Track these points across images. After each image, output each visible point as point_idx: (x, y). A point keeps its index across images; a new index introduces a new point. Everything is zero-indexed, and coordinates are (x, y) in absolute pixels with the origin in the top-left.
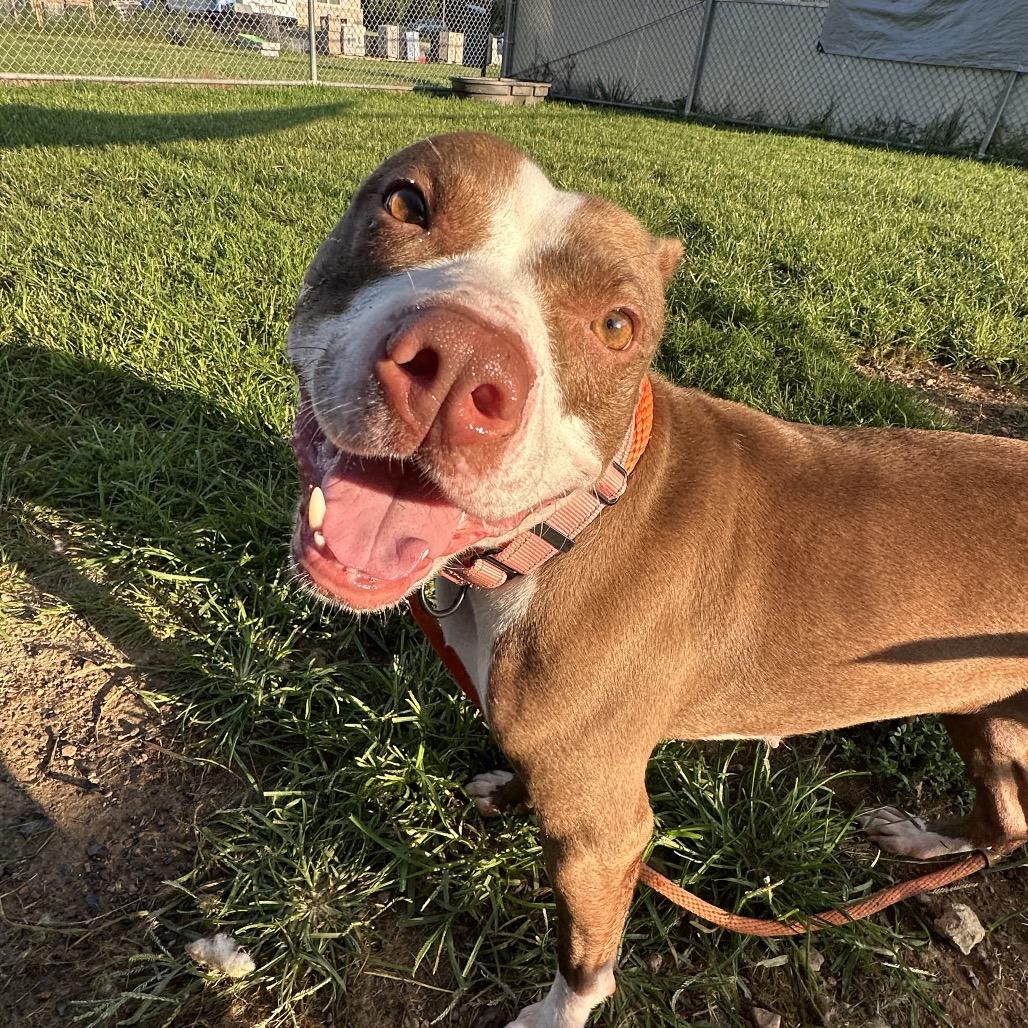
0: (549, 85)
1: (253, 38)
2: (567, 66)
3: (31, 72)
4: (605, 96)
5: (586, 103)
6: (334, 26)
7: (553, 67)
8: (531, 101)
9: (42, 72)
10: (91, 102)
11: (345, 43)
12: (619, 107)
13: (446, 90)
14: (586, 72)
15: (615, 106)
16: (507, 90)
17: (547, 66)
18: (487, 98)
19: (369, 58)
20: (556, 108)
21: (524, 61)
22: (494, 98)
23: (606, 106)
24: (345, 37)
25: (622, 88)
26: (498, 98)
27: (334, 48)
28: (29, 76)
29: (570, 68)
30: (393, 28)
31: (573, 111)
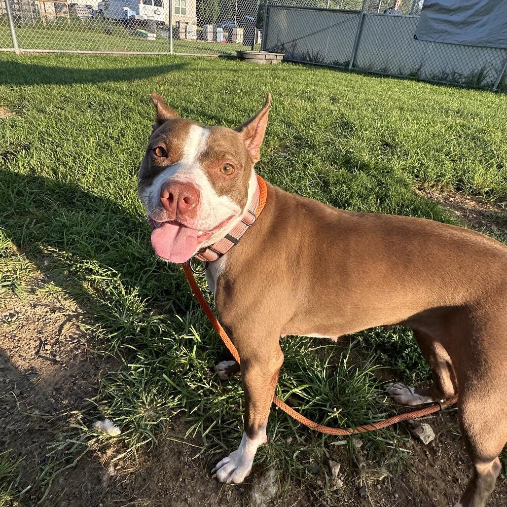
0: (284, 55)
1: (143, 31)
2: (292, 45)
3: (40, 49)
4: (311, 60)
5: (301, 63)
6: (182, 25)
7: (286, 46)
8: (275, 62)
9: (45, 49)
10: (67, 63)
11: (187, 33)
12: (317, 65)
13: (235, 57)
14: (301, 49)
15: (315, 65)
16: (263, 57)
17: (283, 45)
18: (253, 61)
19: (198, 41)
20: (286, 66)
21: (271, 43)
22: (256, 61)
23: (311, 64)
24: (188, 30)
25: (319, 56)
26: (259, 61)
27: (182, 36)
28: (39, 51)
29: (294, 46)
30: (211, 26)
31: (295, 67)
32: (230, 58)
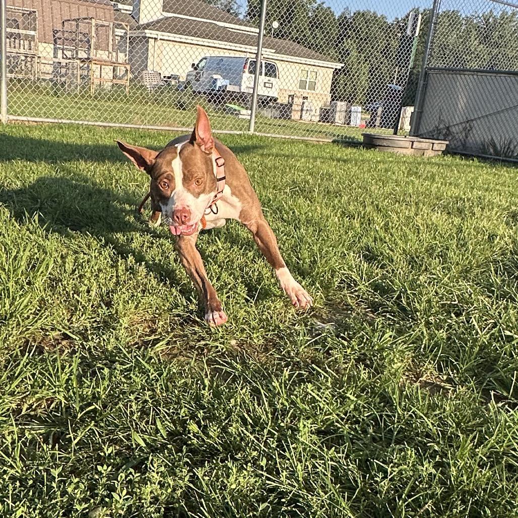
0: (447, 143)
1: (236, 107)
2: (465, 129)
3: (40, 117)
4: (497, 153)
5: (478, 157)
6: (298, 101)
7: (453, 130)
8: (429, 153)
9: (48, 117)
11: (304, 112)
12: (509, 162)
13: (360, 144)
14: (479, 135)
15: (503, 161)
16: (409, 145)
17: (448, 128)
18: (390, 150)
19: (321, 123)
20: (449, 159)
21: (429, 124)
22: (396, 150)
23: (496, 160)
24: (305, 108)
25: (512, 147)
26: (400, 150)
27: (295, 116)
28: (37, 119)
29: (467, 131)
30: (343, 103)
31: (463, 162)
32: (351, 143)
